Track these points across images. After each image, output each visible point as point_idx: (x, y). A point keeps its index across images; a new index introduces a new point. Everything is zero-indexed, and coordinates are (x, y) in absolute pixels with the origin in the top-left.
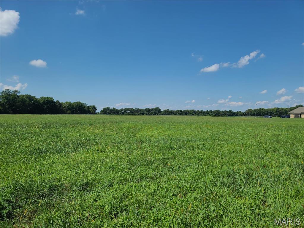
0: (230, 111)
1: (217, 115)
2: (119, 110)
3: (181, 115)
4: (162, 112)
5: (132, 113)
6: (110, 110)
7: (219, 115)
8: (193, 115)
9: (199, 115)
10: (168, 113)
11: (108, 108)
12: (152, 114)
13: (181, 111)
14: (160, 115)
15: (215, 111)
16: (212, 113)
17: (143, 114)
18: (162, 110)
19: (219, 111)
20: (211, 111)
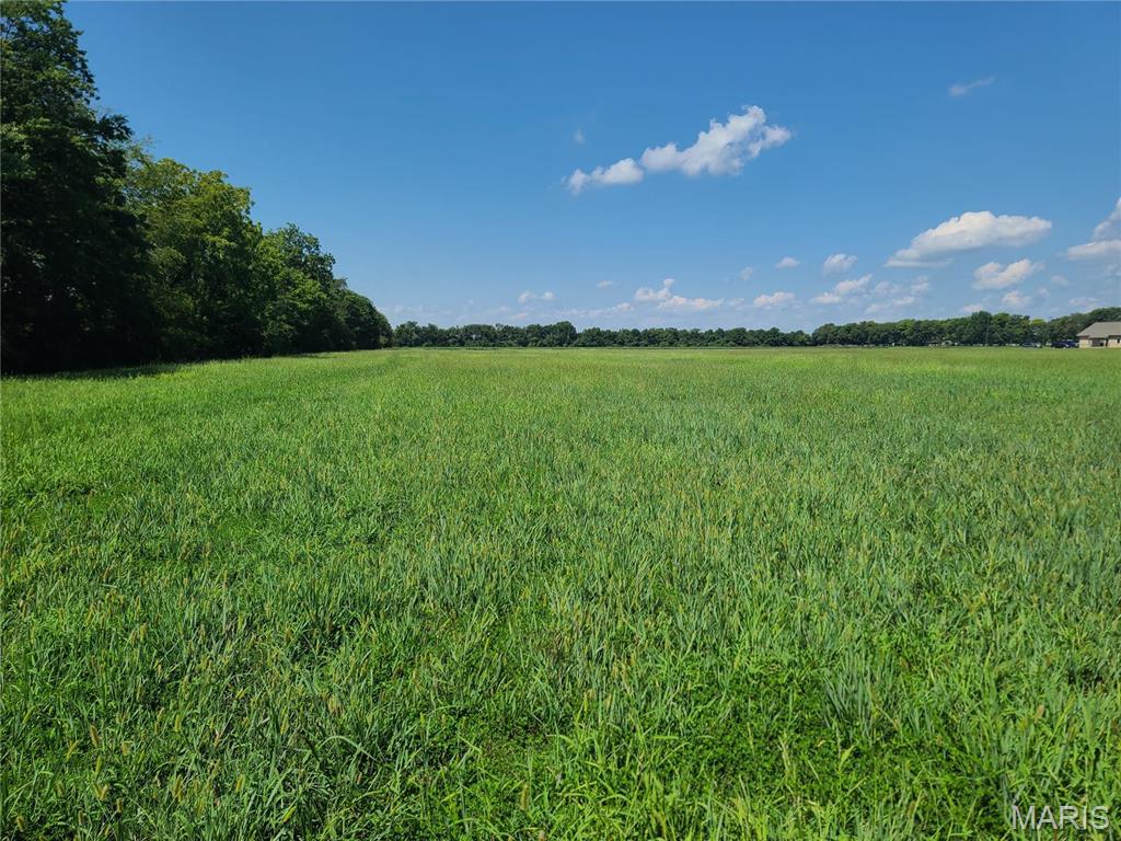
0: (775, 331)
1: (740, 344)
2: (448, 333)
3: (637, 345)
4: (580, 335)
5: (491, 341)
6: (418, 331)
7: (745, 345)
8: (671, 344)
9: (689, 346)
10: (598, 339)
11: (412, 324)
12: (550, 345)
13: (635, 332)
14: (576, 346)
15: (731, 332)
16: (725, 339)
17: (524, 344)
18: (579, 330)
19: (744, 330)
20: (720, 331)
